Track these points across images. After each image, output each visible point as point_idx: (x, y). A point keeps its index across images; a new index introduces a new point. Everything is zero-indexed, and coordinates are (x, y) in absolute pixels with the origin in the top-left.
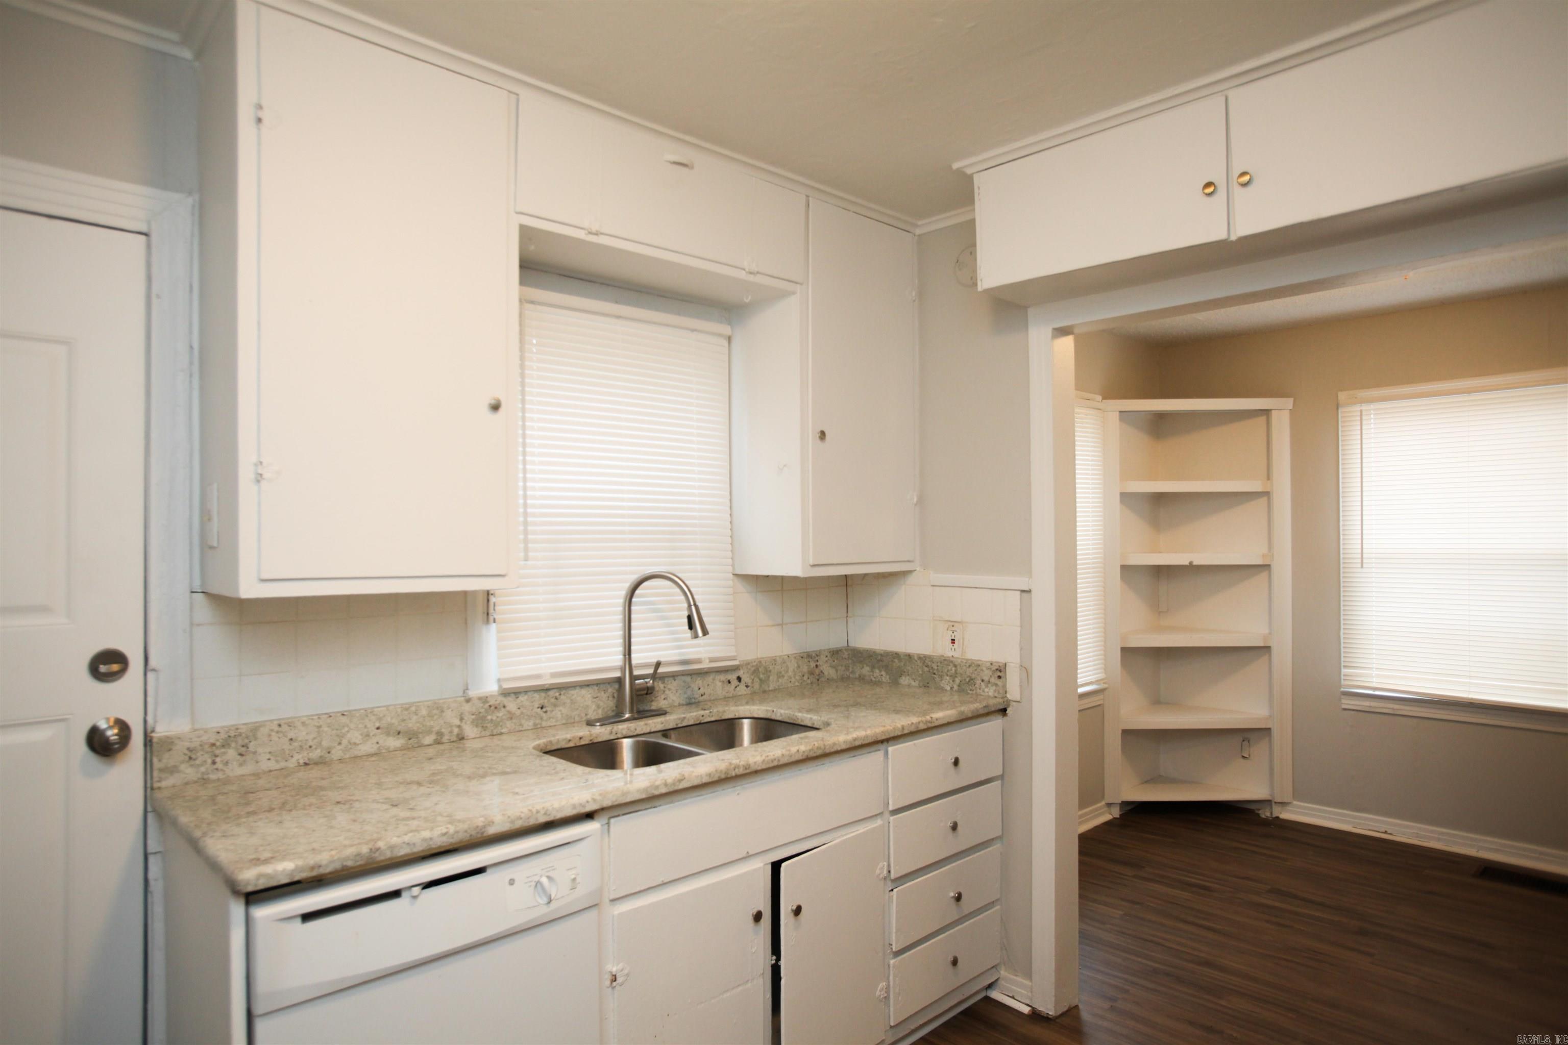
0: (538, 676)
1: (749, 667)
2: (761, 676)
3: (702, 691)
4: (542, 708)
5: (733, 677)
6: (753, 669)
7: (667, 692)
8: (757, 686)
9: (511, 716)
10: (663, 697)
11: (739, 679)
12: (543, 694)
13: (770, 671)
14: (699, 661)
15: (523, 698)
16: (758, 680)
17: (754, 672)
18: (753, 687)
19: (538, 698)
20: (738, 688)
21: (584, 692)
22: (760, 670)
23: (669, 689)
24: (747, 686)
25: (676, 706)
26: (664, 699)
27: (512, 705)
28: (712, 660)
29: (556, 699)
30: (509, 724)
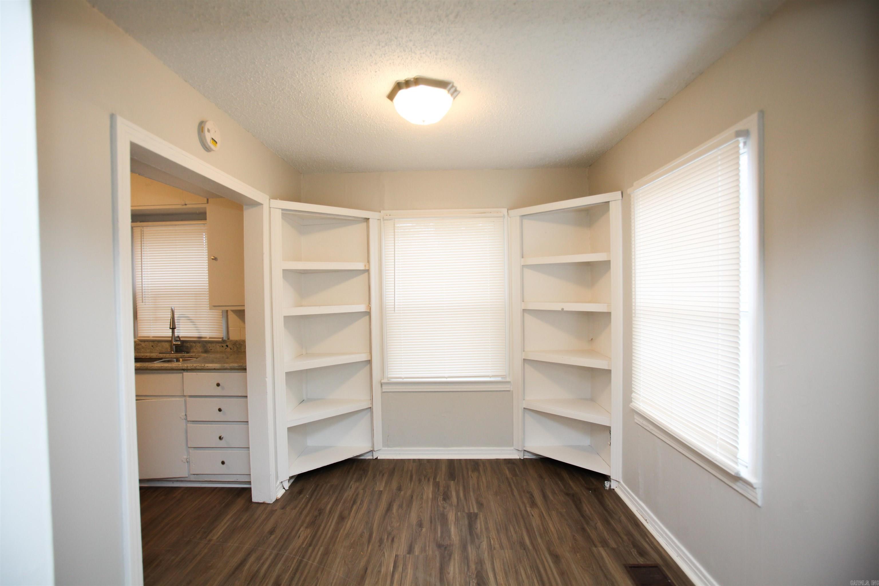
0: (149, 337)
1: (232, 342)
2: (238, 346)
3: (211, 348)
4: (152, 346)
5: (224, 345)
6: (233, 343)
7: (196, 347)
8: (235, 349)
9: (143, 348)
10: (195, 348)
11: (227, 346)
12: (153, 343)
13: (242, 345)
14: (206, 338)
15: (146, 343)
16: (236, 347)
17: (234, 344)
18: (234, 350)
19: (151, 344)
20: (226, 349)
21: (166, 343)
22: (237, 344)
23: (197, 346)
24: (231, 349)
25: (200, 352)
26: (196, 349)
27: (143, 344)
28: (210, 338)
29: (157, 344)
30: (142, 350)
